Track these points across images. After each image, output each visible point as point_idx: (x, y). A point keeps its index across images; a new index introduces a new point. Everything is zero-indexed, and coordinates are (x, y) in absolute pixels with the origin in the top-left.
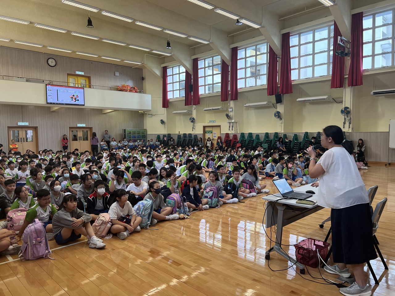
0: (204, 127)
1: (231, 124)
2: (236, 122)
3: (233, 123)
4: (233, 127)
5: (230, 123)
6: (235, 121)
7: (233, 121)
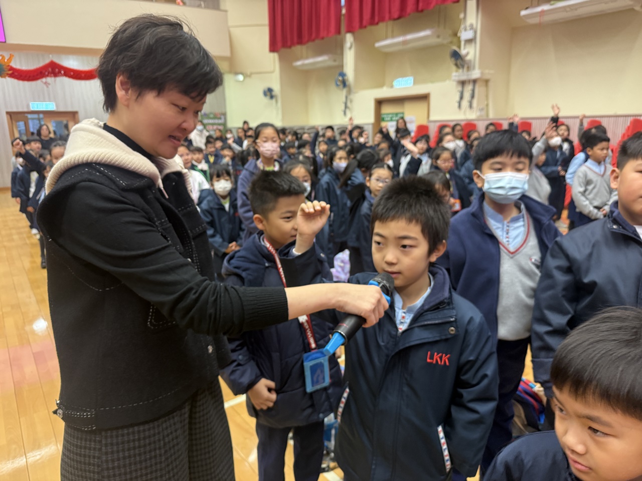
0: (380, 103)
1: (469, 88)
2: (487, 82)
3: (475, 82)
4: (473, 96)
5: (463, 83)
6: (482, 73)
7: (476, 74)
